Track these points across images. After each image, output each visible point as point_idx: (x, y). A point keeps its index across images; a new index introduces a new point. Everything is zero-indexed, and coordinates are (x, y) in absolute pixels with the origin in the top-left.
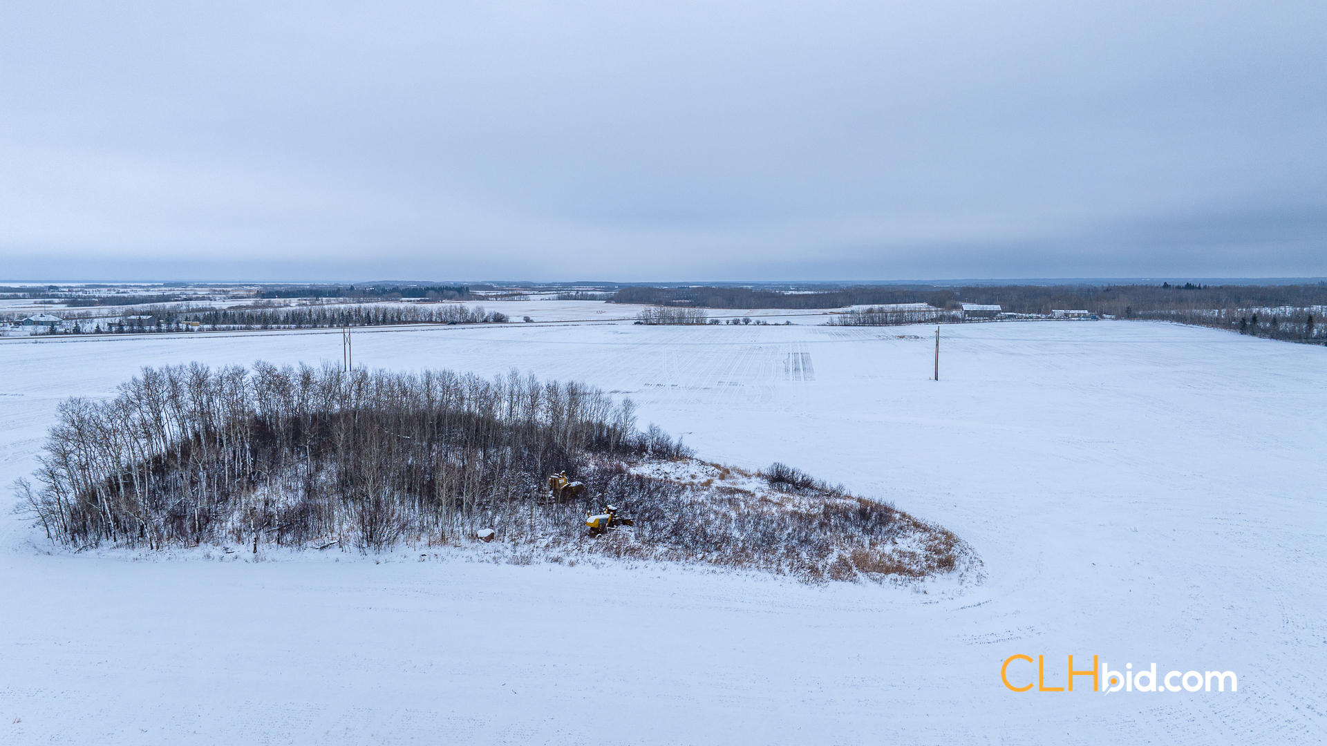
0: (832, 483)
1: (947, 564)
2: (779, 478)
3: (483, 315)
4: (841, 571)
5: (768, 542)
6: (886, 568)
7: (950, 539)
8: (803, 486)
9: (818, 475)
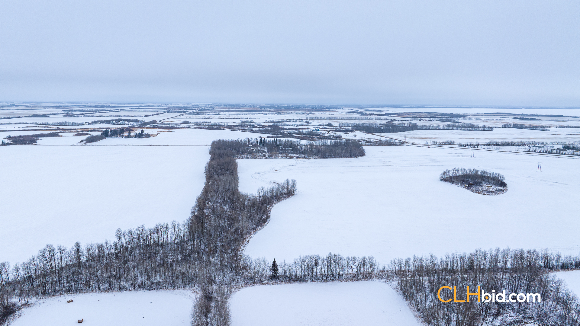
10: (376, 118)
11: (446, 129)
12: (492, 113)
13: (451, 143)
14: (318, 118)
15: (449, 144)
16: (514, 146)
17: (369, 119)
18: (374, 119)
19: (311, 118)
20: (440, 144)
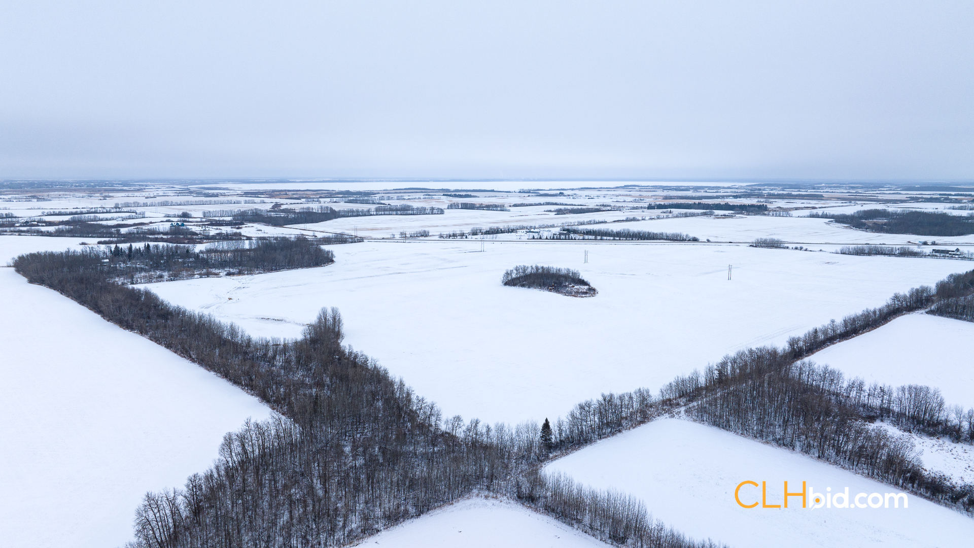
10: (246, 201)
11: (381, 215)
12: (404, 188)
13: (425, 234)
14: (138, 203)
15: (422, 236)
16: (504, 233)
17: (234, 203)
18: (243, 202)
19: (125, 204)
20: (411, 236)
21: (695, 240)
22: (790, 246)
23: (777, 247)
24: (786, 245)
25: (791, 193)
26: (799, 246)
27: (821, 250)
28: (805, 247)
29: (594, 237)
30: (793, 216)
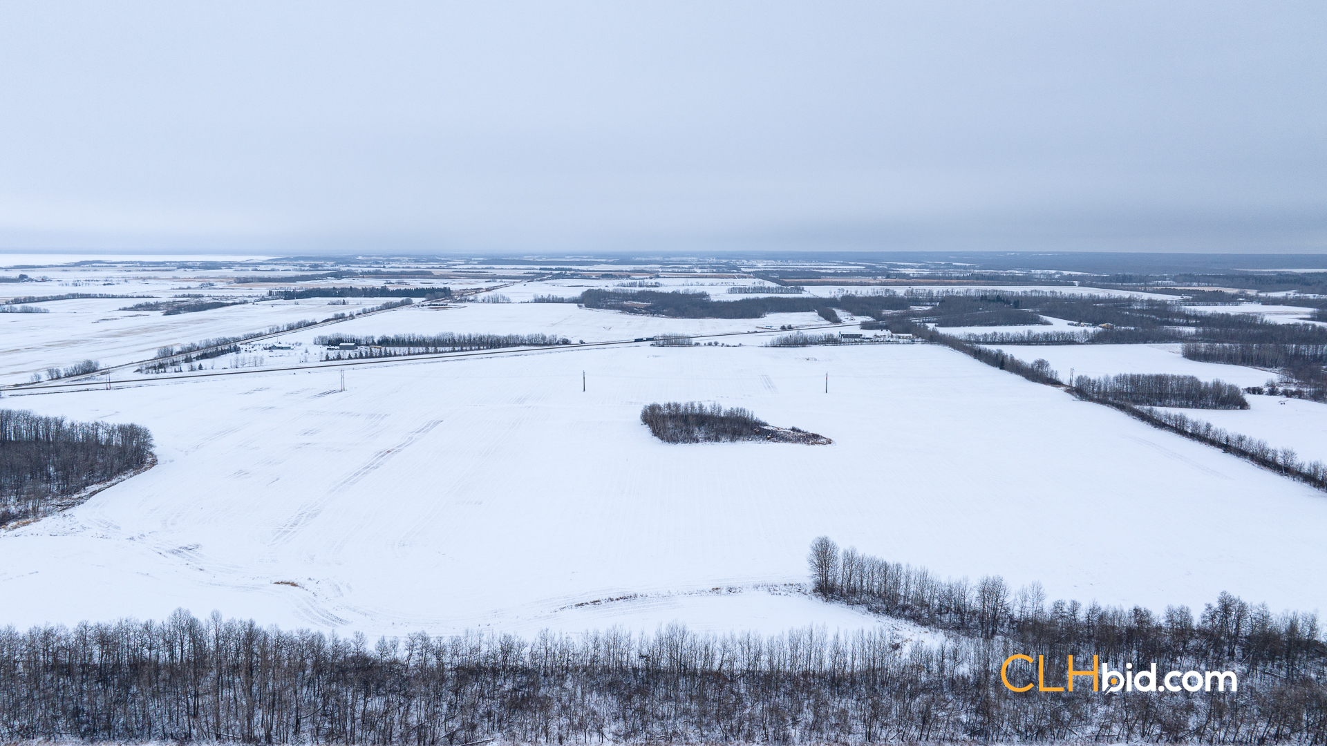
0: (805, 431)
1: (830, 443)
2: (793, 429)
3: (556, 339)
4: (812, 444)
5: (799, 440)
6: (819, 443)
7: (830, 440)
8: (799, 431)
9: (802, 429)
21: (566, 342)
22: (703, 341)
23: (682, 345)
24: (694, 341)
25: (380, 271)
26: (713, 340)
27: (740, 345)
28: (720, 340)
29: (424, 348)
30: (513, 300)
